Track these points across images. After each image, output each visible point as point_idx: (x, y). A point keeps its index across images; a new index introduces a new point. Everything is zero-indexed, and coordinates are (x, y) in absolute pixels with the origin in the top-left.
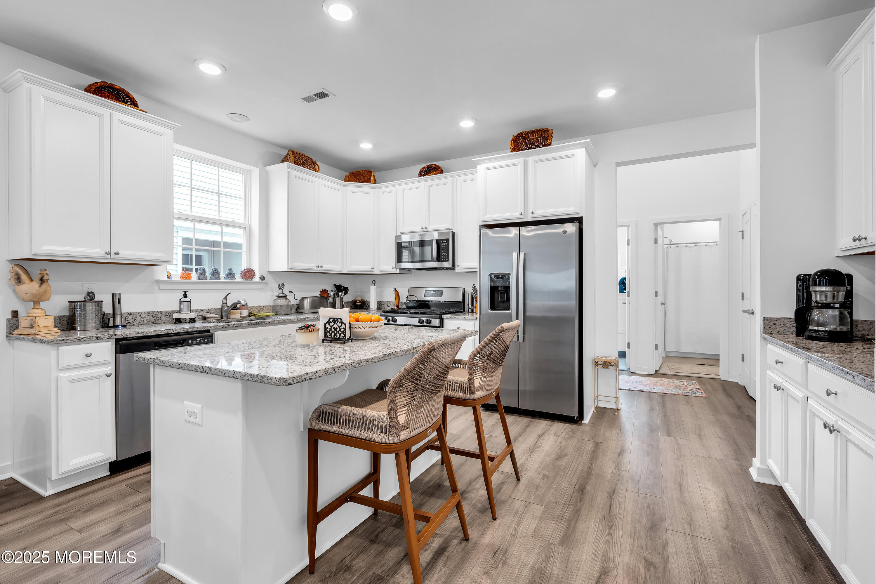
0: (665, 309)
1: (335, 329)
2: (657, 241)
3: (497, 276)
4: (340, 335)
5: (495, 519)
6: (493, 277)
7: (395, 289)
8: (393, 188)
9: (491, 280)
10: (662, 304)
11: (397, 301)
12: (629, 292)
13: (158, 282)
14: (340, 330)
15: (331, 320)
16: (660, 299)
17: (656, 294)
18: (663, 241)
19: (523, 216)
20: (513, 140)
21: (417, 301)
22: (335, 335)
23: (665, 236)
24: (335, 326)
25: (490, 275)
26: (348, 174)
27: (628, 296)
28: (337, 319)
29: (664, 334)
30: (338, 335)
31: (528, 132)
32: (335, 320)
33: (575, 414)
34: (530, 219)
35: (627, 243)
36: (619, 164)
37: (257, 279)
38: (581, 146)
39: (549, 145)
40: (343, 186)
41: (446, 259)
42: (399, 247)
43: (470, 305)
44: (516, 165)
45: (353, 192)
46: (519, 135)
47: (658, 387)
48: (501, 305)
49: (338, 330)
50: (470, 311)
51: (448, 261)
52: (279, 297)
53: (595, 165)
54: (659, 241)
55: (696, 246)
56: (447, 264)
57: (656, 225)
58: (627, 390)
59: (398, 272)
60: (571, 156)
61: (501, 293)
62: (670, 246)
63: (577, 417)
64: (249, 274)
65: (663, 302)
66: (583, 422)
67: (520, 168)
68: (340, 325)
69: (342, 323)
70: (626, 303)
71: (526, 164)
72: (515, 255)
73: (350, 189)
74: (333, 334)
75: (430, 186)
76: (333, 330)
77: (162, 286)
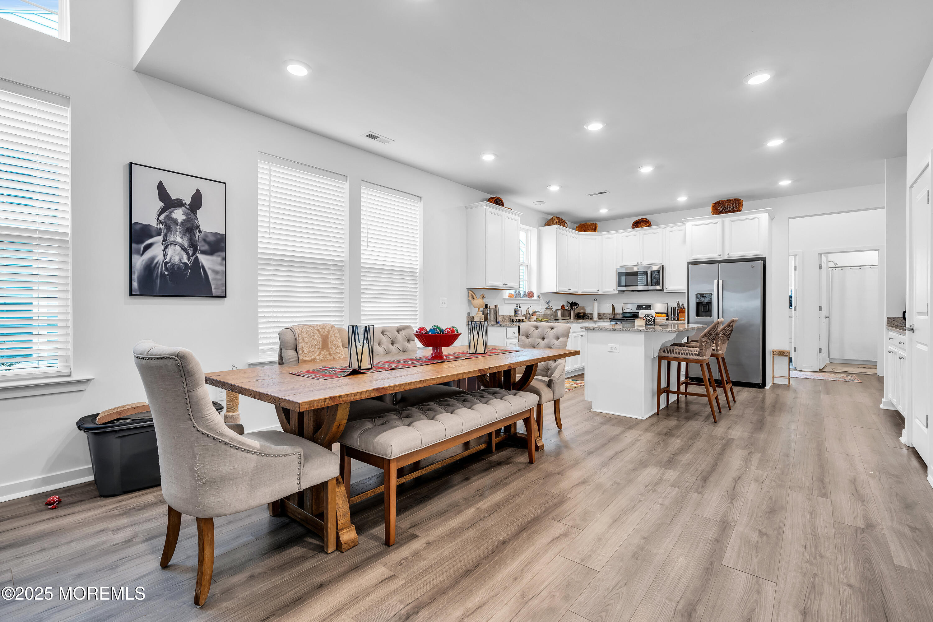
0: (829, 322)
1: (649, 320)
2: (821, 267)
3: (703, 295)
4: (651, 322)
5: (730, 409)
6: (699, 296)
7: (613, 305)
8: (614, 235)
9: (697, 297)
10: (826, 317)
11: (614, 313)
12: (795, 308)
13: (505, 299)
14: (651, 320)
15: (646, 316)
16: (824, 313)
17: (820, 309)
18: (827, 265)
19: (721, 256)
20: (713, 207)
21: (632, 312)
22: (649, 322)
23: (829, 260)
24: (649, 318)
25: (697, 294)
26: (578, 225)
27: (795, 310)
28: (650, 315)
29: (829, 344)
30: (650, 322)
31: (723, 201)
32: (649, 316)
33: (760, 382)
34: (726, 258)
35: (795, 268)
36: (790, 218)
37: (535, 297)
38: (765, 212)
39: (740, 211)
40: (579, 235)
41: (657, 284)
42: (620, 275)
43: (672, 315)
44: (717, 223)
45: (585, 239)
46: (716, 203)
47: (821, 377)
48: (704, 314)
49: (650, 320)
50: (672, 319)
51: (660, 285)
52: (547, 309)
53: (772, 219)
54: (824, 266)
55: (860, 268)
56: (658, 287)
57: (820, 254)
58: (795, 377)
59: (617, 292)
60: (758, 218)
61: (704, 306)
62: (835, 269)
63: (761, 384)
64: (531, 294)
65: (827, 316)
66: (765, 388)
67: (719, 225)
68: (651, 318)
69: (652, 317)
70: (792, 317)
71: (723, 223)
72: (716, 281)
73: (583, 237)
74: (647, 322)
75: (644, 234)
76: (647, 320)
77: (506, 302)
